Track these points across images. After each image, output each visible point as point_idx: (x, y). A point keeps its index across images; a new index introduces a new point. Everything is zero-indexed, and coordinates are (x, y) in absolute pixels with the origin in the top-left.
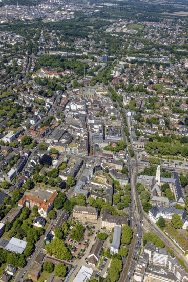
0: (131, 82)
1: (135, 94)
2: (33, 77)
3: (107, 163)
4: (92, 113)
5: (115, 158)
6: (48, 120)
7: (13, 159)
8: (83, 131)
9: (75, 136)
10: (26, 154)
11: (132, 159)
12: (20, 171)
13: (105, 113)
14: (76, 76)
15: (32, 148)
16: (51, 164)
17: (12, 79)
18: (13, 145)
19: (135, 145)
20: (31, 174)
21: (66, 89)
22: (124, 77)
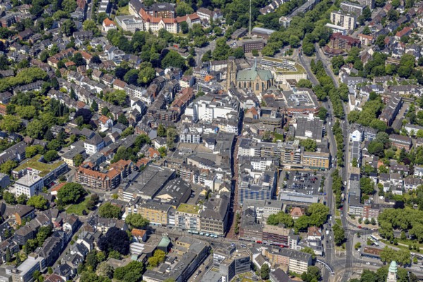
0: (382, 47)
1: (385, 84)
2: (105, 28)
3: (269, 256)
4: (254, 131)
5: (294, 245)
6: (133, 146)
7: (34, 234)
8: (219, 176)
9: (198, 187)
10: (67, 226)
11: (338, 250)
12: (49, 262)
13: (291, 133)
14: (228, 27)
15: (85, 213)
16: (127, 251)
17: (47, 34)
18: (37, 204)
19: (353, 217)
20: (75, 271)
21: (192, 63)
22: (366, 33)
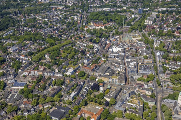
0: (161, 28)
1: (164, 39)
2: (85, 29)
3: (139, 90)
4: (129, 54)
5: (146, 87)
6: (97, 60)
7: (73, 86)
8: (122, 67)
9: (115, 70)
10: (82, 83)
11: (159, 88)
12: (78, 94)
13: (139, 54)
14: (117, 26)
15: (86, 79)
16: (99, 90)
17: (71, 31)
18: (73, 77)
19: (162, 77)
20: (85, 96)
21: (109, 36)
22: (156, 25)
